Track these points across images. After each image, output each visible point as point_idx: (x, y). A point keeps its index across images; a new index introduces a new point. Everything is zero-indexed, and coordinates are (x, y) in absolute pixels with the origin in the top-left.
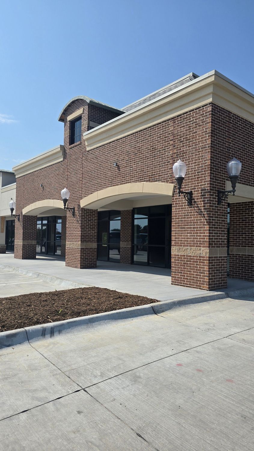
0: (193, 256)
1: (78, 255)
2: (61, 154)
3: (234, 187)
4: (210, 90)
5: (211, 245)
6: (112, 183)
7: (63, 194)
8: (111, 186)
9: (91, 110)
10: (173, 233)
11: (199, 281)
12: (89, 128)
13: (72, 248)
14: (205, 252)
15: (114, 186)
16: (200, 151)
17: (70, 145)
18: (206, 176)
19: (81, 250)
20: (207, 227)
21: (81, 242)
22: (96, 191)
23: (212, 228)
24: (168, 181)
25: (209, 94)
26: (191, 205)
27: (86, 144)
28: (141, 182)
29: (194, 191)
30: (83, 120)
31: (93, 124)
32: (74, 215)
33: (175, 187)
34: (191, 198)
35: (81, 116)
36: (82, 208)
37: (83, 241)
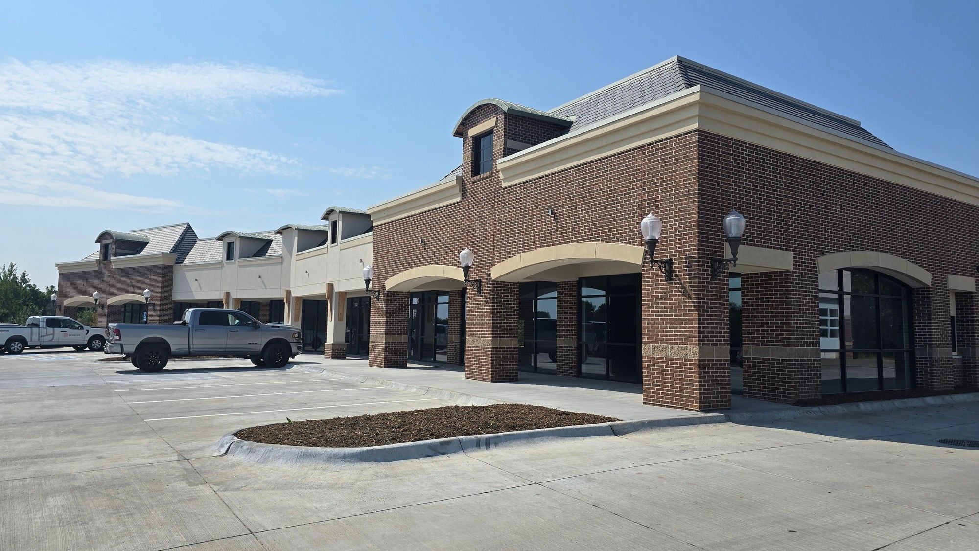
0: (676, 359)
1: (488, 359)
2: (457, 190)
3: (735, 253)
4: (695, 111)
5: (701, 341)
6: (546, 241)
7: (463, 257)
8: (544, 246)
9: (509, 122)
10: (645, 324)
11: (684, 397)
12: (508, 151)
13: (477, 347)
14: (692, 351)
15: (547, 246)
16: (682, 200)
17: (472, 176)
18: (692, 237)
19: (492, 351)
20: (695, 315)
21: (492, 337)
22: (518, 253)
23: (704, 315)
24: (636, 242)
25: (694, 117)
26: (671, 280)
27: (502, 177)
28: (592, 241)
29: (675, 259)
30: (495, 138)
31: (513, 144)
32: (480, 291)
33: (645, 251)
34: (670, 270)
35: (492, 130)
36: (494, 281)
37: (495, 335)
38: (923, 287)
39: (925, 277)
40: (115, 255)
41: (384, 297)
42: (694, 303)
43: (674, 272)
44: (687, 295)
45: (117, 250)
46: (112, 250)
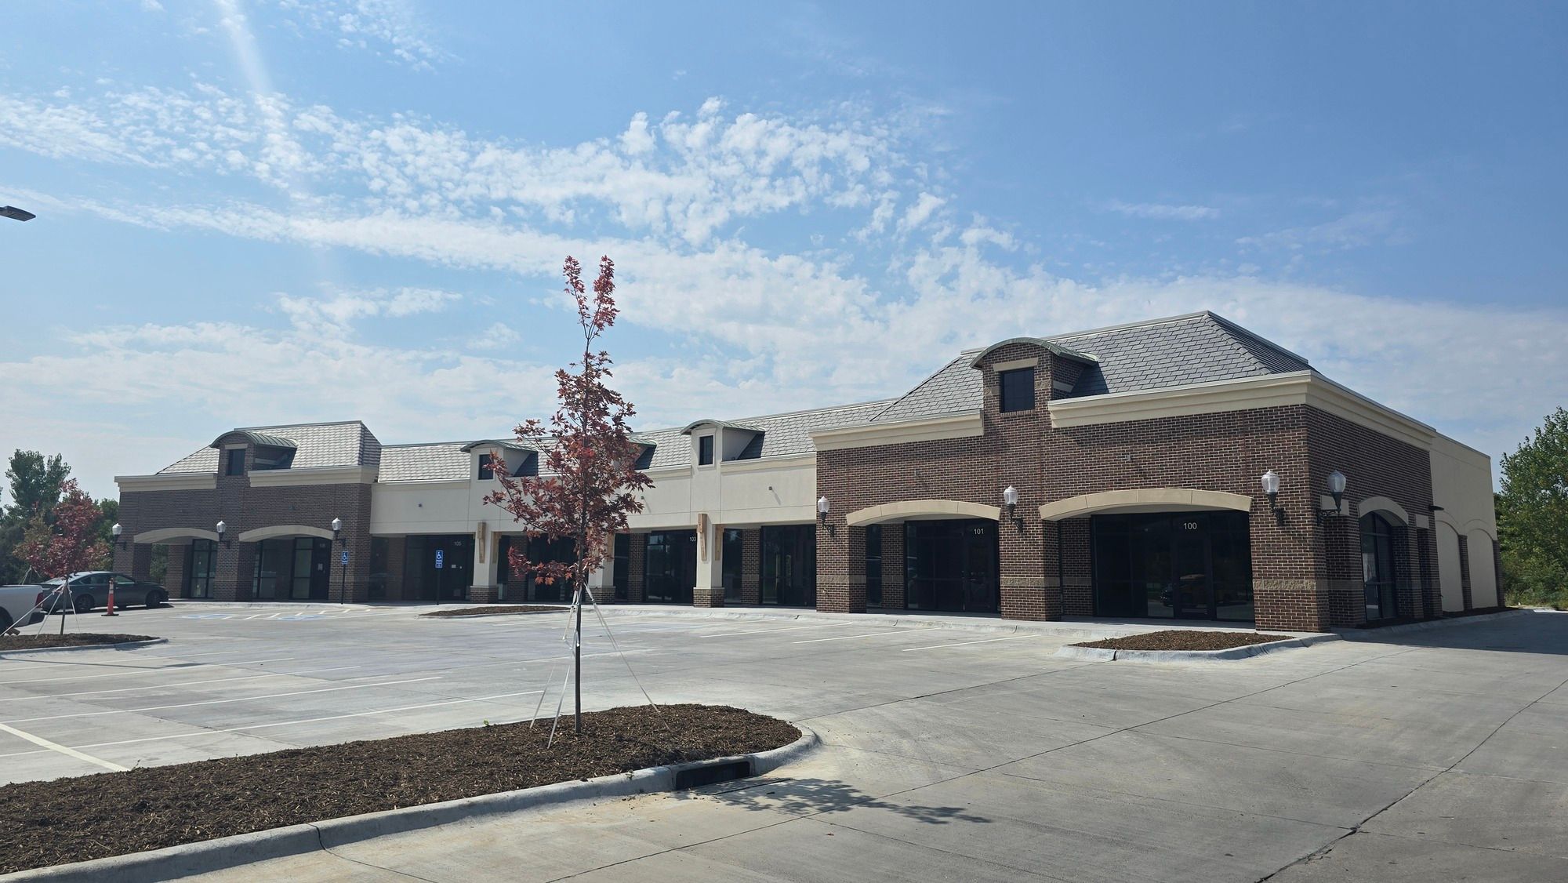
0: (1291, 591)
1: (1044, 598)
2: (980, 424)
3: (1339, 504)
4: (1303, 390)
5: (1318, 576)
6: (1121, 484)
7: (1006, 497)
8: (1119, 490)
9: (1060, 367)
10: (1254, 562)
12: (1057, 395)
13: (1019, 587)
14: (1309, 584)
15: (1123, 489)
17: (1001, 412)
18: (1304, 491)
19: (1044, 591)
20: (1310, 554)
21: (1043, 576)
22: (1080, 495)
24: (1240, 492)
25: (1300, 394)
26: (1284, 525)
27: (1052, 416)
28: (1186, 488)
29: (1288, 509)
30: (1037, 377)
31: (1059, 385)
32: (1021, 529)
33: (1253, 500)
34: (1281, 517)
35: (1032, 368)
36: (1043, 520)
37: (1046, 575)
38: (1402, 526)
39: (1404, 516)
40: (256, 467)
41: (843, 534)
42: (1309, 545)
43: (1286, 519)
44: (1301, 538)
45: (257, 459)
46: (249, 460)
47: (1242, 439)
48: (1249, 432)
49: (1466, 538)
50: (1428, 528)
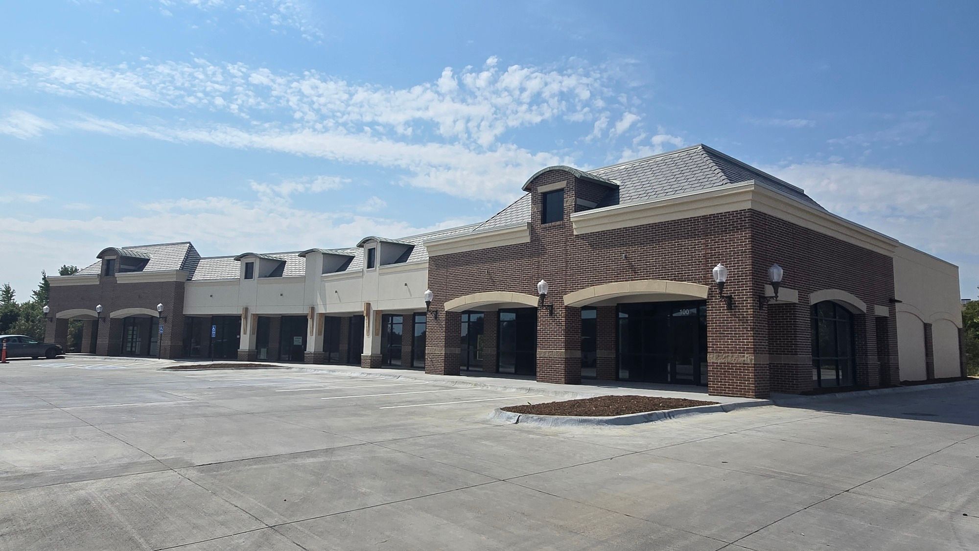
0: (735, 364)
1: (563, 367)
2: (528, 233)
3: (776, 292)
4: (750, 197)
5: (756, 351)
6: (618, 278)
7: (540, 287)
8: (617, 282)
9: (578, 185)
10: (709, 339)
11: (743, 389)
12: (579, 208)
13: (549, 357)
14: (749, 358)
15: (620, 281)
16: (739, 255)
17: (542, 224)
18: (748, 281)
19: (565, 361)
20: (751, 333)
21: (565, 350)
22: (591, 286)
23: (756, 334)
24: (701, 282)
25: (748, 200)
26: (732, 309)
27: (574, 226)
28: (663, 280)
29: (734, 296)
30: (565, 196)
31: (580, 202)
32: (551, 314)
33: (710, 289)
34: (730, 302)
35: (562, 190)
36: (566, 306)
37: (567, 348)
38: (860, 313)
39: (863, 306)
40: (121, 271)
41: (442, 316)
42: (750, 325)
43: (733, 304)
44: (744, 320)
45: (121, 266)
46: (117, 266)
47: (703, 239)
48: (709, 233)
49: (930, 325)
50: (888, 316)
